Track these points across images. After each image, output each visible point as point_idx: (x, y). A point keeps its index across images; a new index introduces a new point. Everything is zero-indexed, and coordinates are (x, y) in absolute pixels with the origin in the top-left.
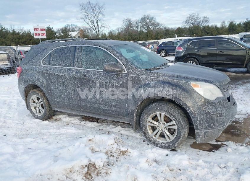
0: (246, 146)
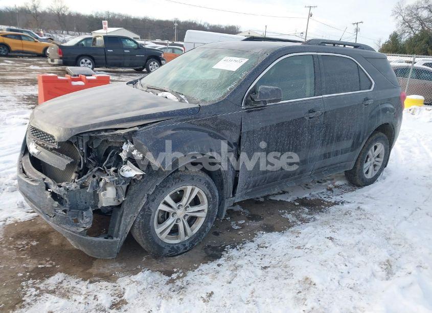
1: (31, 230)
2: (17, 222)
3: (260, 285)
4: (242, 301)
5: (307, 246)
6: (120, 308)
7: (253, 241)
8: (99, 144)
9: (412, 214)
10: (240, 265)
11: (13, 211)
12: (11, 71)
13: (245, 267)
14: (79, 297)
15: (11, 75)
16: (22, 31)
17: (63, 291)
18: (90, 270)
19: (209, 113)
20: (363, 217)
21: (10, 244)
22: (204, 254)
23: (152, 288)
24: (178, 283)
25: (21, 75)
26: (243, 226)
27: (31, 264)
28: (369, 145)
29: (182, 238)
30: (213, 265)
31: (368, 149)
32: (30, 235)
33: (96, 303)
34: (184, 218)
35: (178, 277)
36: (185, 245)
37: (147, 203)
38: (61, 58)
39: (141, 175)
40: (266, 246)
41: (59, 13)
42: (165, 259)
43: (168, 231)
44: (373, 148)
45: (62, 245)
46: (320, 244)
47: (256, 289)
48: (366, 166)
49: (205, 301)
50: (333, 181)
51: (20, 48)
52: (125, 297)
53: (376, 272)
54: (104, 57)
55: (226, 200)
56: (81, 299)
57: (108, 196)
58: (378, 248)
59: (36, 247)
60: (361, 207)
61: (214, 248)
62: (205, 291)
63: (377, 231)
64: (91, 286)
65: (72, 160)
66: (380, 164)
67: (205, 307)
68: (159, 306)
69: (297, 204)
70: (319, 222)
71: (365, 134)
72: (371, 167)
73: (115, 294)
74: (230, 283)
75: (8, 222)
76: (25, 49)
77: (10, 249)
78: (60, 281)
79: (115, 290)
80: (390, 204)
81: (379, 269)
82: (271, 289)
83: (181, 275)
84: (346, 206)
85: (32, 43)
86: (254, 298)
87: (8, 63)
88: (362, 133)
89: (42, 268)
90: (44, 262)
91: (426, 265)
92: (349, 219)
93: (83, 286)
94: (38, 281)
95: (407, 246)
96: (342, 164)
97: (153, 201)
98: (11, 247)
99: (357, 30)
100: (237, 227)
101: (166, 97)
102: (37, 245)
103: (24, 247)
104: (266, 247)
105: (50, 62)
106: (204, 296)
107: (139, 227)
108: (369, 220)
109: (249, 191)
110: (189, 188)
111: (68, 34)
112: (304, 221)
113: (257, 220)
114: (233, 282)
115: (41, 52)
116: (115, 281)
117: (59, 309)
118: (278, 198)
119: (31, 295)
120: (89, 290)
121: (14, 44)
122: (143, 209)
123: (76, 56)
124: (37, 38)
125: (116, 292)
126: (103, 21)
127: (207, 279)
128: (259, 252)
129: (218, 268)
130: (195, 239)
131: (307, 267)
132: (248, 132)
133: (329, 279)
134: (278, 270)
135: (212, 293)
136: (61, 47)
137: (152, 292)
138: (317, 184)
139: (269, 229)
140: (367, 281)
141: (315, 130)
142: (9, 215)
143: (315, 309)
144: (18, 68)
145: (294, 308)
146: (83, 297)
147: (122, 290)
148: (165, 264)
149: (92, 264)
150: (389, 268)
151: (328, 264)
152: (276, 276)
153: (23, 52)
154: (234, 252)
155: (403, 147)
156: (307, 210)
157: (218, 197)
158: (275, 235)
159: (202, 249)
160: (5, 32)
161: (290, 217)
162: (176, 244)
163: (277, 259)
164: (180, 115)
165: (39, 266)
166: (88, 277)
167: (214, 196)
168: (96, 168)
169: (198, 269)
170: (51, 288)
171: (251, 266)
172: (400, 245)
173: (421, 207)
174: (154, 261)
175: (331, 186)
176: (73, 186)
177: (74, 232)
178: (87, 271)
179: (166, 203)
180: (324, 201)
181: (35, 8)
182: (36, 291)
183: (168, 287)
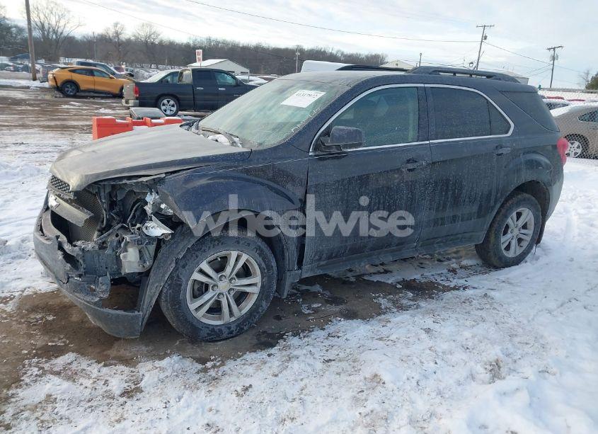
0: (13, 293)
1: (50, 303)
2: (36, 293)
3: (314, 381)
4: (286, 398)
5: (391, 338)
6: (132, 396)
7: (324, 329)
8: (124, 196)
9: (562, 305)
10: (296, 356)
11: (34, 281)
12: (75, 115)
13: (302, 358)
14: (87, 380)
15: (74, 120)
16: (95, 65)
17: (70, 373)
18: (109, 352)
19: (262, 159)
20: (488, 306)
21: (22, 318)
22: (255, 341)
23: (177, 376)
24: (212, 373)
25: (87, 120)
26: (316, 311)
27: (40, 340)
28: (507, 210)
29: (227, 318)
30: (262, 355)
31: (506, 216)
32: (47, 309)
33: (105, 388)
34: (229, 293)
35: (214, 367)
36: (229, 328)
37: (176, 269)
38: (137, 99)
39: (169, 234)
40: (339, 335)
41: (147, 42)
42: (203, 344)
43: (207, 307)
44: (514, 214)
45: (82, 322)
46: (409, 335)
47: (308, 386)
48: (504, 240)
49: (238, 395)
50: (460, 260)
51: (92, 87)
52: (142, 384)
53: (478, 374)
54: (192, 96)
55: (288, 274)
56: (88, 383)
57: (129, 259)
58: (489, 345)
59: (51, 323)
60: (488, 294)
61: (269, 335)
62: (242, 384)
63: (501, 325)
64: (105, 370)
65: (92, 214)
66: (528, 239)
67: (237, 402)
68: (180, 398)
69: (399, 286)
70: (423, 310)
71: (499, 195)
72: (514, 242)
73: (130, 380)
74: (276, 376)
75: (26, 293)
76: (98, 88)
77: (20, 323)
78: (69, 361)
79: (132, 376)
80: (534, 292)
81: (482, 370)
82: (328, 386)
83: (218, 364)
84: (469, 292)
85: (106, 80)
86: (302, 396)
87: (75, 105)
88: (494, 193)
89: (52, 346)
90: (56, 339)
91: (554, 370)
92: (465, 309)
93: (95, 369)
94: (44, 360)
95: (536, 345)
96: (465, 234)
97: (184, 267)
98: (23, 321)
99: (554, 58)
100: (307, 312)
101: (217, 141)
102: (54, 320)
103: (37, 321)
104: (338, 337)
105: (124, 104)
106: (239, 389)
107: (166, 301)
108: (495, 311)
109: (322, 263)
110: (234, 254)
111: (157, 68)
112: (402, 308)
113: (337, 304)
114: (280, 375)
115: (117, 91)
116: (134, 366)
117: (60, 392)
118: (375, 278)
119: (32, 375)
120: (100, 374)
121: (84, 81)
122: (171, 277)
123: (156, 95)
124: (114, 74)
125: (132, 378)
126: (197, 51)
127: (250, 370)
128: (327, 343)
129: (268, 359)
130: (244, 321)
131: (381, 362)
132: (316, 186)
133: (405, 377)
134: (344, 364)
135: (251, 386)
136: (138, 84)
137: (175, 381)
138: (436, 262)
139: (351, 315)
140: (459, 384)
141: (418, 186)
142: (29, 285)
143: (375, 412)
144: (84, 112)
145: (349, 410)
146: (91, 381)
147: (141, 377)
148: (202, 350)
149: (112, 345)
150: (496, 370)
151: (412, 360)
152: (340, 370)
153: (95, 91)
154: (294, 341)
155: (580, 218)
156: (410, 295)
157: (275, 268)
158: (355, 323)
159: (254, 335)
160: (75, 66)
161: (384, 302)
162: (218, 326)
163: (348, 351)
164: (223, 160)
165: (50, 344)
166: (104, 360)
167: (269, 267)
168: (119, 225)
169: (241, 358)
170: (56, 369)
171: (310, 358)
172: (527, 344)
173: (579, 298)
174: (190, 346)
175: (454, 266)
176: (90, 246)
177: (88, 302)
178: (105, 353)
179: (201, 271)
180: (439, 284)
181: (117, 34)
182: (38, 371)
183: (198, 377)
